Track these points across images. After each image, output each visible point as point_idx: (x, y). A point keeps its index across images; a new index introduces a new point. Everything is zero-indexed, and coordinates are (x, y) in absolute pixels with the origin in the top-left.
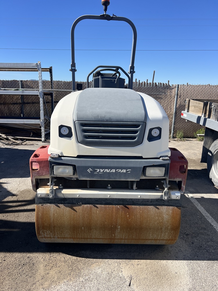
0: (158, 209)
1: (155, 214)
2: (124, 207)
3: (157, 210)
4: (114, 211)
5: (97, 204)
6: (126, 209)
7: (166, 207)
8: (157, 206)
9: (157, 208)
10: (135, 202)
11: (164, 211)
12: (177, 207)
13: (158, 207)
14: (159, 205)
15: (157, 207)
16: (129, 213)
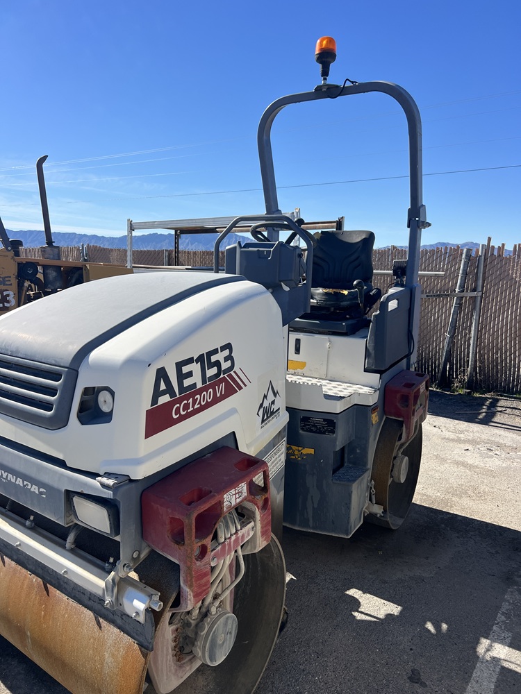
0: (100, 627)
1: (90, 640)
2: (43, 586)
3: (96, 627)
4: (25, 586)
5: (6, 556)
6: (45, 592)
7: (116, 630)
8: (100, 617)
9: (99, 624)
10: (62, 583)
11: (110, 642)
12: (140, 645)
13: (101, 620)
14: (106, 619)
15: (99, 621)
16: (46, 605)
